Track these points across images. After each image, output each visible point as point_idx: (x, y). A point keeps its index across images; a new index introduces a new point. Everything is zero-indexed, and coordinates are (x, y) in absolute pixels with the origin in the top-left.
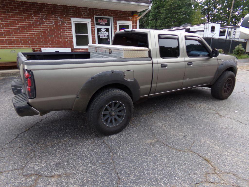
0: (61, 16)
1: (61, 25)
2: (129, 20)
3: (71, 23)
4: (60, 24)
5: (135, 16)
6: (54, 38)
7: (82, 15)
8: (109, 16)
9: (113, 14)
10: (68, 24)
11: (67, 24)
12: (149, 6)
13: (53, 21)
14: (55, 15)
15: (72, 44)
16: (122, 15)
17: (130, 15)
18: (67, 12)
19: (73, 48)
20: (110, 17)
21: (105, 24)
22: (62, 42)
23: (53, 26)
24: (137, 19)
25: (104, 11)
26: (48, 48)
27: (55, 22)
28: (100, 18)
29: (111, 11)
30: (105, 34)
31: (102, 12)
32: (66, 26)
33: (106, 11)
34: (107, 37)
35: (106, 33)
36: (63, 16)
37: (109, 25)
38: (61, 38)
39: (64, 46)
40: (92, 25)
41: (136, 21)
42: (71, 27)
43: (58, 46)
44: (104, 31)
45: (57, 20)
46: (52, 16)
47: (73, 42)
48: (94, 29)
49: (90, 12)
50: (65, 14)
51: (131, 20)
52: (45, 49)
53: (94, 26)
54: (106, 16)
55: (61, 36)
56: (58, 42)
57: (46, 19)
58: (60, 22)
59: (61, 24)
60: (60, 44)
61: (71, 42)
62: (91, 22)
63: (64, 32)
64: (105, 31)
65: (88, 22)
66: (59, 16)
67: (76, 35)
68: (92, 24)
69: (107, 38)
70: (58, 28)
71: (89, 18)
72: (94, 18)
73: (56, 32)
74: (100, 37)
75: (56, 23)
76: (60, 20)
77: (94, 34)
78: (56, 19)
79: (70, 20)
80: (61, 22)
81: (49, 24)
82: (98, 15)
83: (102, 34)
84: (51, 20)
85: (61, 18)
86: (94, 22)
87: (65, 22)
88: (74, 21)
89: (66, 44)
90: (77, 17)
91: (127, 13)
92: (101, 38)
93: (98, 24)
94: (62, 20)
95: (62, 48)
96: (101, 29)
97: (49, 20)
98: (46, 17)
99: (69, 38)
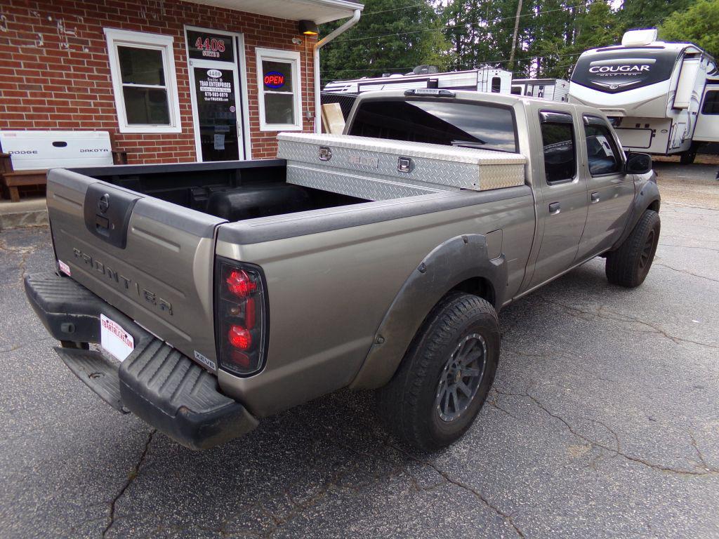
0: (67, 18)
1: (69, 51)
2: (290, 47)
3: (105, 45)
4: (64, 47)
5: (308, 35)
6: (44, 95)
7: (144, 21)
8: (230, 30)
9: (243, 24)
10: (96, 50)
11: (90, 49)
12: (354, 10)
13: (40, 35)
14: (44, 15)
15: (110, 118)
16: (269, 28)
17: (294, 32)
18: (88, 7)
19: (118, 131)
20: (233, 35)
21: (218, 56)
22: (75, 110)
23: (39, 52)
24: (313, 45)
25: (216, 13)
26: (24, 130)
27: (46, 38)
28: (205, 36)
29: (236, 15)
30: (222, 90)
31: (209, 14)
32: (88, 56)
33: (221, 14)
34: (225, 98)
35: (222, 84)
36: (75, 19)
37: (231, 60)
38: (73, 97)
39: (84, 124)
40: (176, 58)
41: (312, 51)
42: (107, 58)
43: (61, 124)
44: (218, 79)
45: (54, 31)
46: (32, 15)
47: (115, 111)
48: (186, 71)
49: (168, 12)
50: (82, 13)
51: (298, 49)
52: (15, 135)
53: (185, 59)
54: (222, 28)
55: (69, 89)
56: (59, 110)
57: (10, 26)
58: (65, 41)
59: (67, 46)
60: (69, 117)
61: (109, 111)
62: (175, 45)
63: (83, 76)
64: (221, 80)
65: (165, 46)
66: (59, 17)
67: (124, 87)
68: (178, 54)
69: (227, 100)
70: (59, 61)
71: (165, 32)
72: (182, 33)
73: (52, 75)
74: (206, 99)
75: (52, 42)
76: (64, 34)
77: (185, 85)
78: (49, 29)
79: (102, 35)
80: (71, 40)
81: (26, 43)
82: (197, 25)
83: (211, 89)
84: (29, 29)
85: (69, 26)
86: (184, 46)
87: (86, 43)
88: (115, 41)
89: (90, 118)
90: (126, 27)
91: (284, 25)
92: (209, 99)
93: (196, 55)
94: (73, 33)
95: (75, 130)
96: (208, 73)
97: (22, 31)
98: (10, 18)
99: (102, 98)
